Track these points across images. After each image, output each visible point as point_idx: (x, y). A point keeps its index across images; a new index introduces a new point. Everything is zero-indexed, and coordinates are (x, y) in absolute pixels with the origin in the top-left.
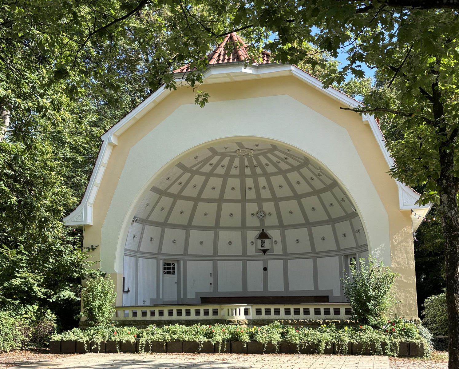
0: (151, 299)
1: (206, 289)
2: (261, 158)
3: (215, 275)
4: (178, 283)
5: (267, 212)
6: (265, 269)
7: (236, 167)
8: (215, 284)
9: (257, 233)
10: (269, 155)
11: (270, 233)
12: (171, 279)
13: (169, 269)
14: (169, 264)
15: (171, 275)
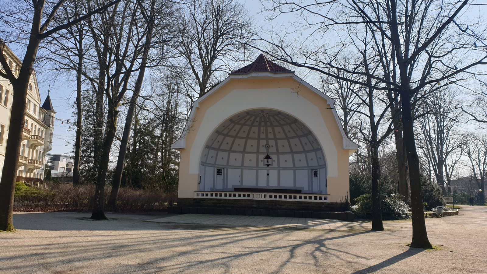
0: (211, 188)
1: (238, 184)
2: (271, 118)
3: (242, 176)
4: (223, 180)
5: (270, 145)
6: (268, 175)
7: (257, 122)
8: (242, 181)
9: (264, 156)
10: (276, 117)
11: (271, 156)
12: (220, 178)
13: (219, 172)
14: (219, 170)
15: (220, 176)
